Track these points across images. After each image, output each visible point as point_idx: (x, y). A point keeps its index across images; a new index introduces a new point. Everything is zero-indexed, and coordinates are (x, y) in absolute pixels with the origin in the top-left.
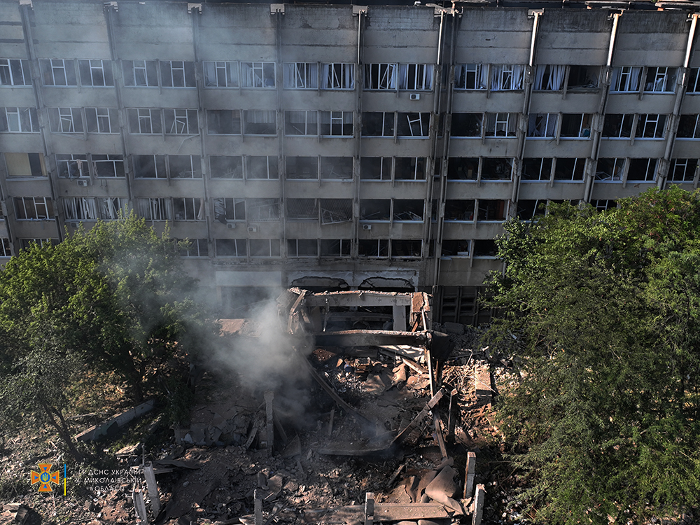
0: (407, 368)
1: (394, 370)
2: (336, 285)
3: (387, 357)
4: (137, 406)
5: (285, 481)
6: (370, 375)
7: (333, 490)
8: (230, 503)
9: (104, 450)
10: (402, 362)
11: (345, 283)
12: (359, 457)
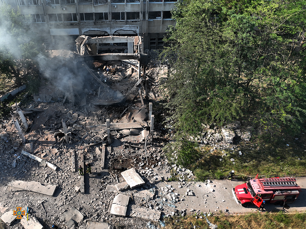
0: (133, 69)
1: (127, 70)
2: (103, 33)
3: (125, 65)
4: (19, 87)
5: (79, 116)
6: (117, 72)
7: (98, 118)
8: (56, 124)
9: (7, 105)
10: (131, 67)
11: (107, 33)
12: (110, 105)
